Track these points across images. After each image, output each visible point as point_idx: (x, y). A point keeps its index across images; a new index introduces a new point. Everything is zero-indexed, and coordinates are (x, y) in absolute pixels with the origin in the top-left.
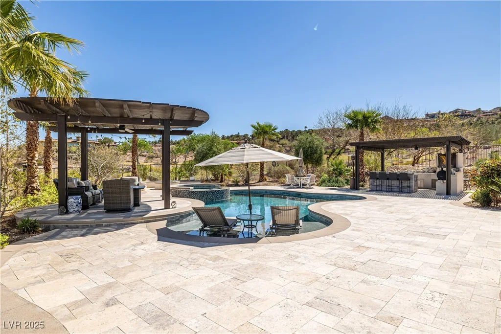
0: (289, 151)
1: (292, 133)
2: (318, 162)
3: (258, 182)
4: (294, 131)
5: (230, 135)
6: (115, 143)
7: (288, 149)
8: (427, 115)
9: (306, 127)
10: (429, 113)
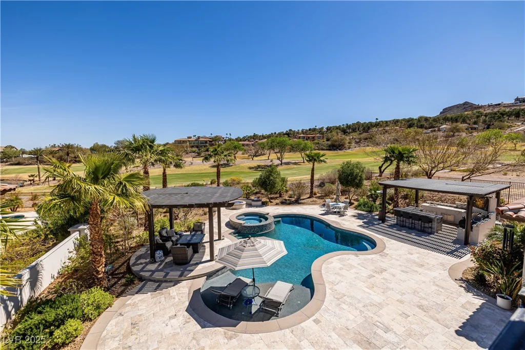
0: (359, 142)
1: (363, 124)
2: (359, 185)
3: (308, 198)
4: (365, 123)
5: (308, 129)
6: (223, 138)
7: (358, 140)
8: (517, 99)
9: (377, 119)
10: (519, 97)
